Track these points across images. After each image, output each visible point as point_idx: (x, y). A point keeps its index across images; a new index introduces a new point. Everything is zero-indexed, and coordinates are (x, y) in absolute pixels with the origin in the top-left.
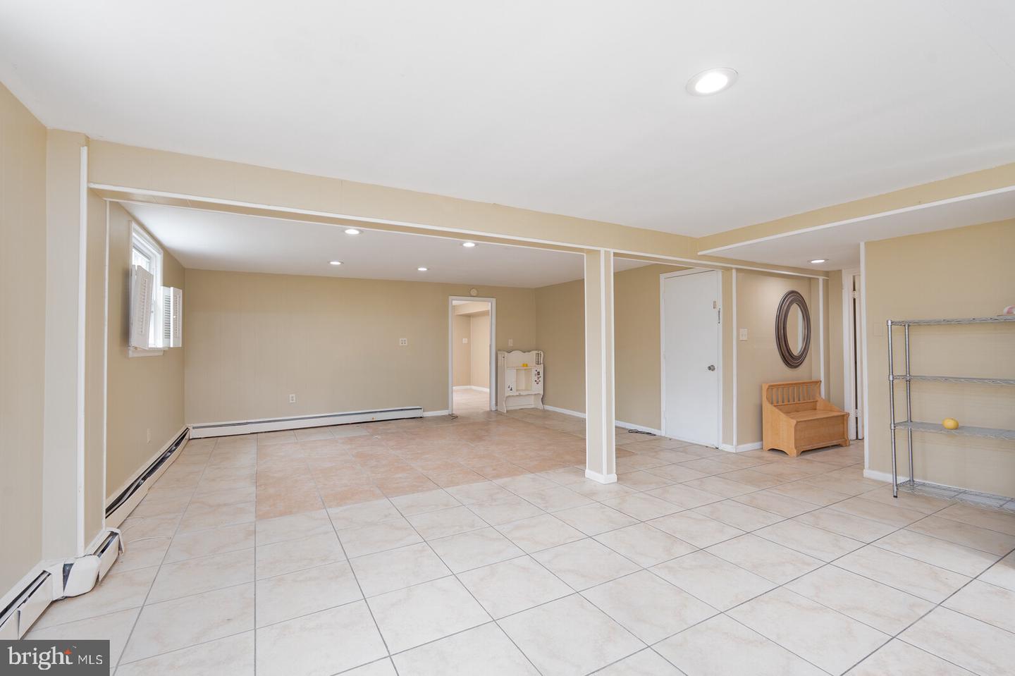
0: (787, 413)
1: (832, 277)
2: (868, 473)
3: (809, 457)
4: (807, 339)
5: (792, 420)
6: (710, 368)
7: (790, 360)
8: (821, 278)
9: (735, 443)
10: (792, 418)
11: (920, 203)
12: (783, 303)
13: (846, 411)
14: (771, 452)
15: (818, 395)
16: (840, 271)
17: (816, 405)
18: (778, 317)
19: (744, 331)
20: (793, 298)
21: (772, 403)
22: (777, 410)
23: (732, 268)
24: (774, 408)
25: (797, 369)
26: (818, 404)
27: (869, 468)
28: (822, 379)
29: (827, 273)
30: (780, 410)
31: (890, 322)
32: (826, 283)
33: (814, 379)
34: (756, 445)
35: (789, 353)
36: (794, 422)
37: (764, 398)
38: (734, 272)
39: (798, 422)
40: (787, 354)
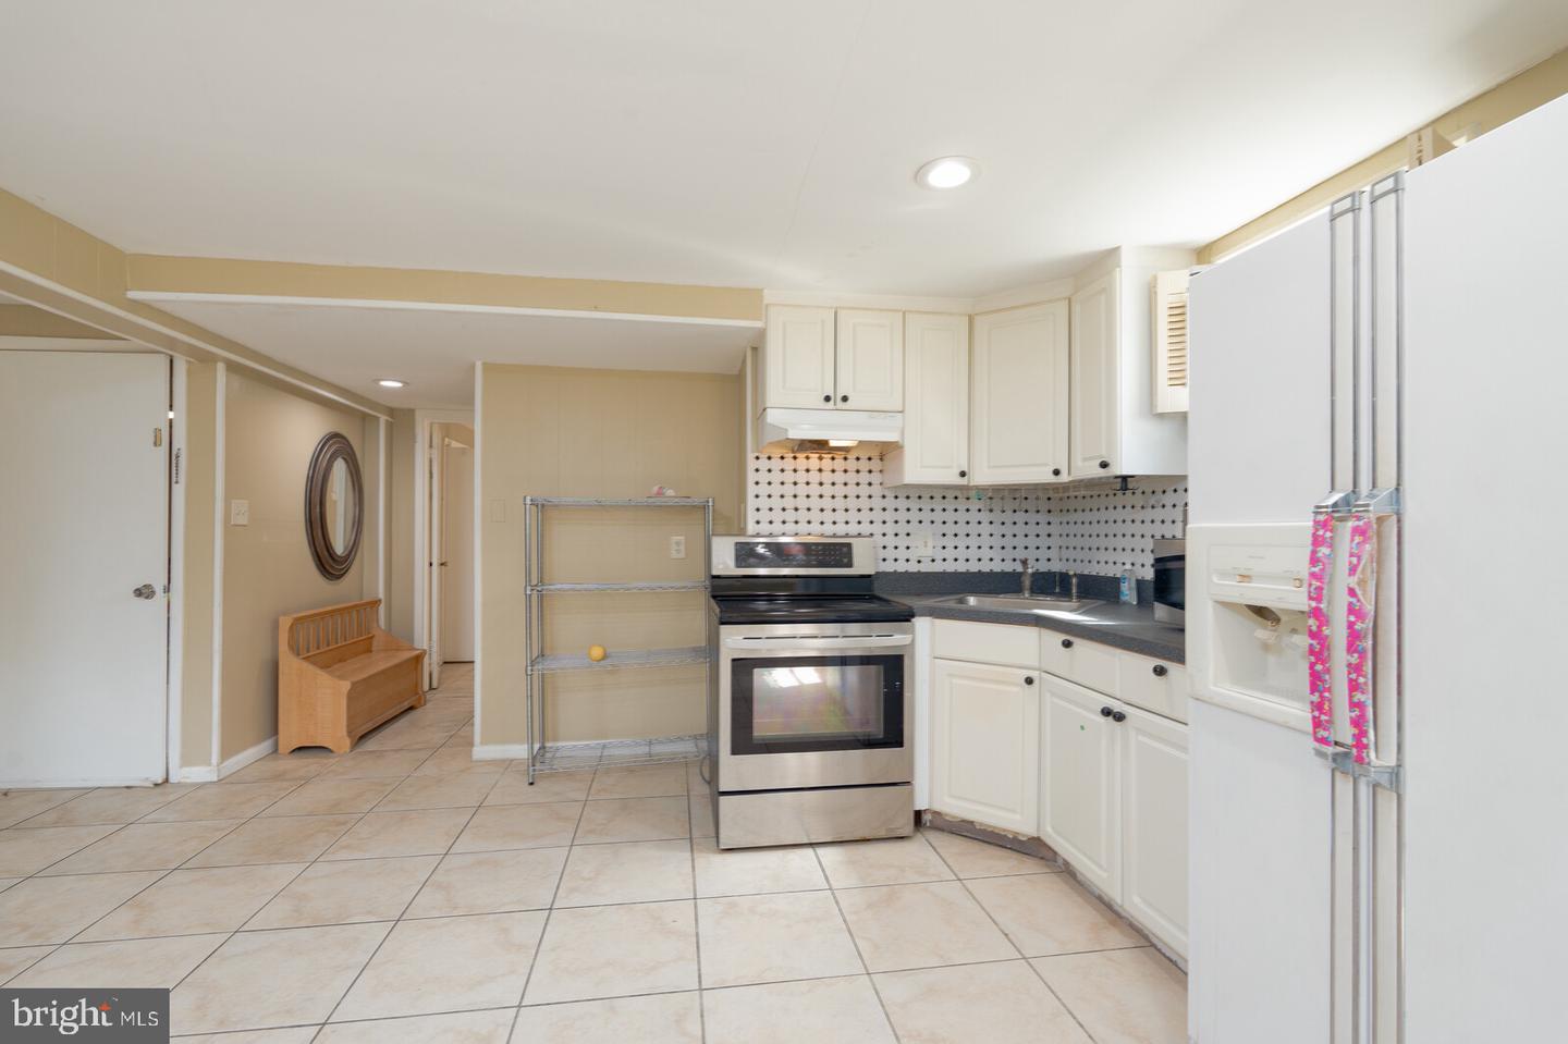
0: (325, 667)
1: (400, 420)
2: (481, 751)
3: (371, 745)
4: (358, 524)
5: (341, 682)
6: (139, 593)
7: (329, 563)
8: (383, 418)
9: (215, 758)
10: (341, 677)
11: (596, 308)
12: (321, 450)
13: (417, 645)
14: (296, 754)
15: (375, 625)
16: (412, 411)
17: (371, 644)
18: (311, 480)
19: (241, 507)
20: (336, 446)
21: (298, 655)
22: (311, 667)
23: (213, 359)
24: (305, 665)
25: (340, 581)
26: (375, 643)
27: (482, 743)
28: (381, 595)
29: (391, 412)
30: (315, 664)
31: (528, 498)
32: (390, 427)
33: (366, 599)
34: (264, 747)
35: (328, 551)
36: (345, 686)
37: (283, 647)
38: (221, 367)
39: (354, 684)
40: (326, 553)
